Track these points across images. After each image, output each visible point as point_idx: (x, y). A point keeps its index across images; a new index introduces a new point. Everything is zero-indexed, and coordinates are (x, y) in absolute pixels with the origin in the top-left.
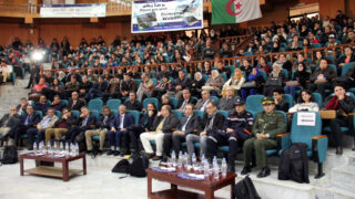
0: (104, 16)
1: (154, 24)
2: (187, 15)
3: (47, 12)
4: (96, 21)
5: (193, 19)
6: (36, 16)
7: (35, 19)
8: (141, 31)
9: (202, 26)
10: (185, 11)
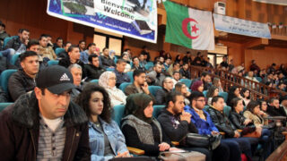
1: (90, 11)
2: (137, 16)
5: (144, 25)
9: (155, 41)
10: (135, 9)
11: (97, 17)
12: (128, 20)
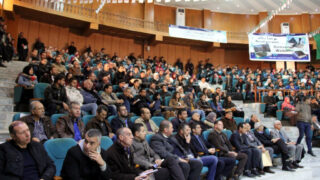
0: (226, 42)
1: (269, 54)
2: (296, 49)
3: (175, 32)
4: (218, 46)
5: (301, 53)
6: (166, 35)
7: (164, 37)
8: (258, 59)
9: (309, 60)
10: (294, 46)
11: (273, 56)
12: (290, 53)
